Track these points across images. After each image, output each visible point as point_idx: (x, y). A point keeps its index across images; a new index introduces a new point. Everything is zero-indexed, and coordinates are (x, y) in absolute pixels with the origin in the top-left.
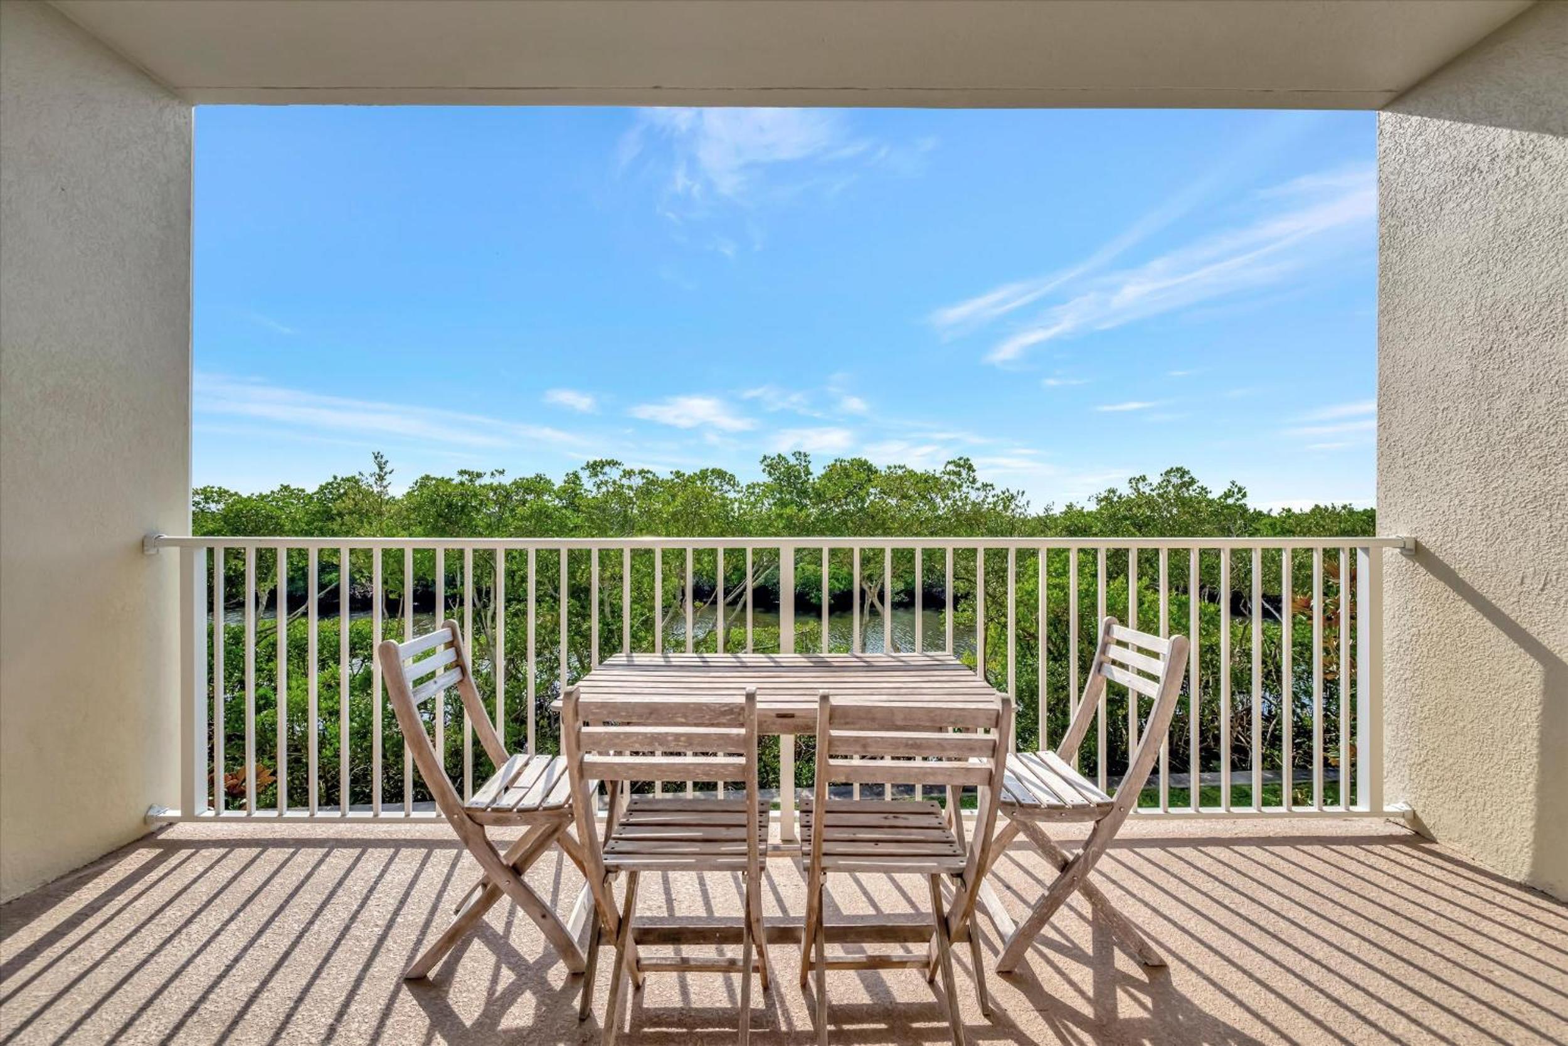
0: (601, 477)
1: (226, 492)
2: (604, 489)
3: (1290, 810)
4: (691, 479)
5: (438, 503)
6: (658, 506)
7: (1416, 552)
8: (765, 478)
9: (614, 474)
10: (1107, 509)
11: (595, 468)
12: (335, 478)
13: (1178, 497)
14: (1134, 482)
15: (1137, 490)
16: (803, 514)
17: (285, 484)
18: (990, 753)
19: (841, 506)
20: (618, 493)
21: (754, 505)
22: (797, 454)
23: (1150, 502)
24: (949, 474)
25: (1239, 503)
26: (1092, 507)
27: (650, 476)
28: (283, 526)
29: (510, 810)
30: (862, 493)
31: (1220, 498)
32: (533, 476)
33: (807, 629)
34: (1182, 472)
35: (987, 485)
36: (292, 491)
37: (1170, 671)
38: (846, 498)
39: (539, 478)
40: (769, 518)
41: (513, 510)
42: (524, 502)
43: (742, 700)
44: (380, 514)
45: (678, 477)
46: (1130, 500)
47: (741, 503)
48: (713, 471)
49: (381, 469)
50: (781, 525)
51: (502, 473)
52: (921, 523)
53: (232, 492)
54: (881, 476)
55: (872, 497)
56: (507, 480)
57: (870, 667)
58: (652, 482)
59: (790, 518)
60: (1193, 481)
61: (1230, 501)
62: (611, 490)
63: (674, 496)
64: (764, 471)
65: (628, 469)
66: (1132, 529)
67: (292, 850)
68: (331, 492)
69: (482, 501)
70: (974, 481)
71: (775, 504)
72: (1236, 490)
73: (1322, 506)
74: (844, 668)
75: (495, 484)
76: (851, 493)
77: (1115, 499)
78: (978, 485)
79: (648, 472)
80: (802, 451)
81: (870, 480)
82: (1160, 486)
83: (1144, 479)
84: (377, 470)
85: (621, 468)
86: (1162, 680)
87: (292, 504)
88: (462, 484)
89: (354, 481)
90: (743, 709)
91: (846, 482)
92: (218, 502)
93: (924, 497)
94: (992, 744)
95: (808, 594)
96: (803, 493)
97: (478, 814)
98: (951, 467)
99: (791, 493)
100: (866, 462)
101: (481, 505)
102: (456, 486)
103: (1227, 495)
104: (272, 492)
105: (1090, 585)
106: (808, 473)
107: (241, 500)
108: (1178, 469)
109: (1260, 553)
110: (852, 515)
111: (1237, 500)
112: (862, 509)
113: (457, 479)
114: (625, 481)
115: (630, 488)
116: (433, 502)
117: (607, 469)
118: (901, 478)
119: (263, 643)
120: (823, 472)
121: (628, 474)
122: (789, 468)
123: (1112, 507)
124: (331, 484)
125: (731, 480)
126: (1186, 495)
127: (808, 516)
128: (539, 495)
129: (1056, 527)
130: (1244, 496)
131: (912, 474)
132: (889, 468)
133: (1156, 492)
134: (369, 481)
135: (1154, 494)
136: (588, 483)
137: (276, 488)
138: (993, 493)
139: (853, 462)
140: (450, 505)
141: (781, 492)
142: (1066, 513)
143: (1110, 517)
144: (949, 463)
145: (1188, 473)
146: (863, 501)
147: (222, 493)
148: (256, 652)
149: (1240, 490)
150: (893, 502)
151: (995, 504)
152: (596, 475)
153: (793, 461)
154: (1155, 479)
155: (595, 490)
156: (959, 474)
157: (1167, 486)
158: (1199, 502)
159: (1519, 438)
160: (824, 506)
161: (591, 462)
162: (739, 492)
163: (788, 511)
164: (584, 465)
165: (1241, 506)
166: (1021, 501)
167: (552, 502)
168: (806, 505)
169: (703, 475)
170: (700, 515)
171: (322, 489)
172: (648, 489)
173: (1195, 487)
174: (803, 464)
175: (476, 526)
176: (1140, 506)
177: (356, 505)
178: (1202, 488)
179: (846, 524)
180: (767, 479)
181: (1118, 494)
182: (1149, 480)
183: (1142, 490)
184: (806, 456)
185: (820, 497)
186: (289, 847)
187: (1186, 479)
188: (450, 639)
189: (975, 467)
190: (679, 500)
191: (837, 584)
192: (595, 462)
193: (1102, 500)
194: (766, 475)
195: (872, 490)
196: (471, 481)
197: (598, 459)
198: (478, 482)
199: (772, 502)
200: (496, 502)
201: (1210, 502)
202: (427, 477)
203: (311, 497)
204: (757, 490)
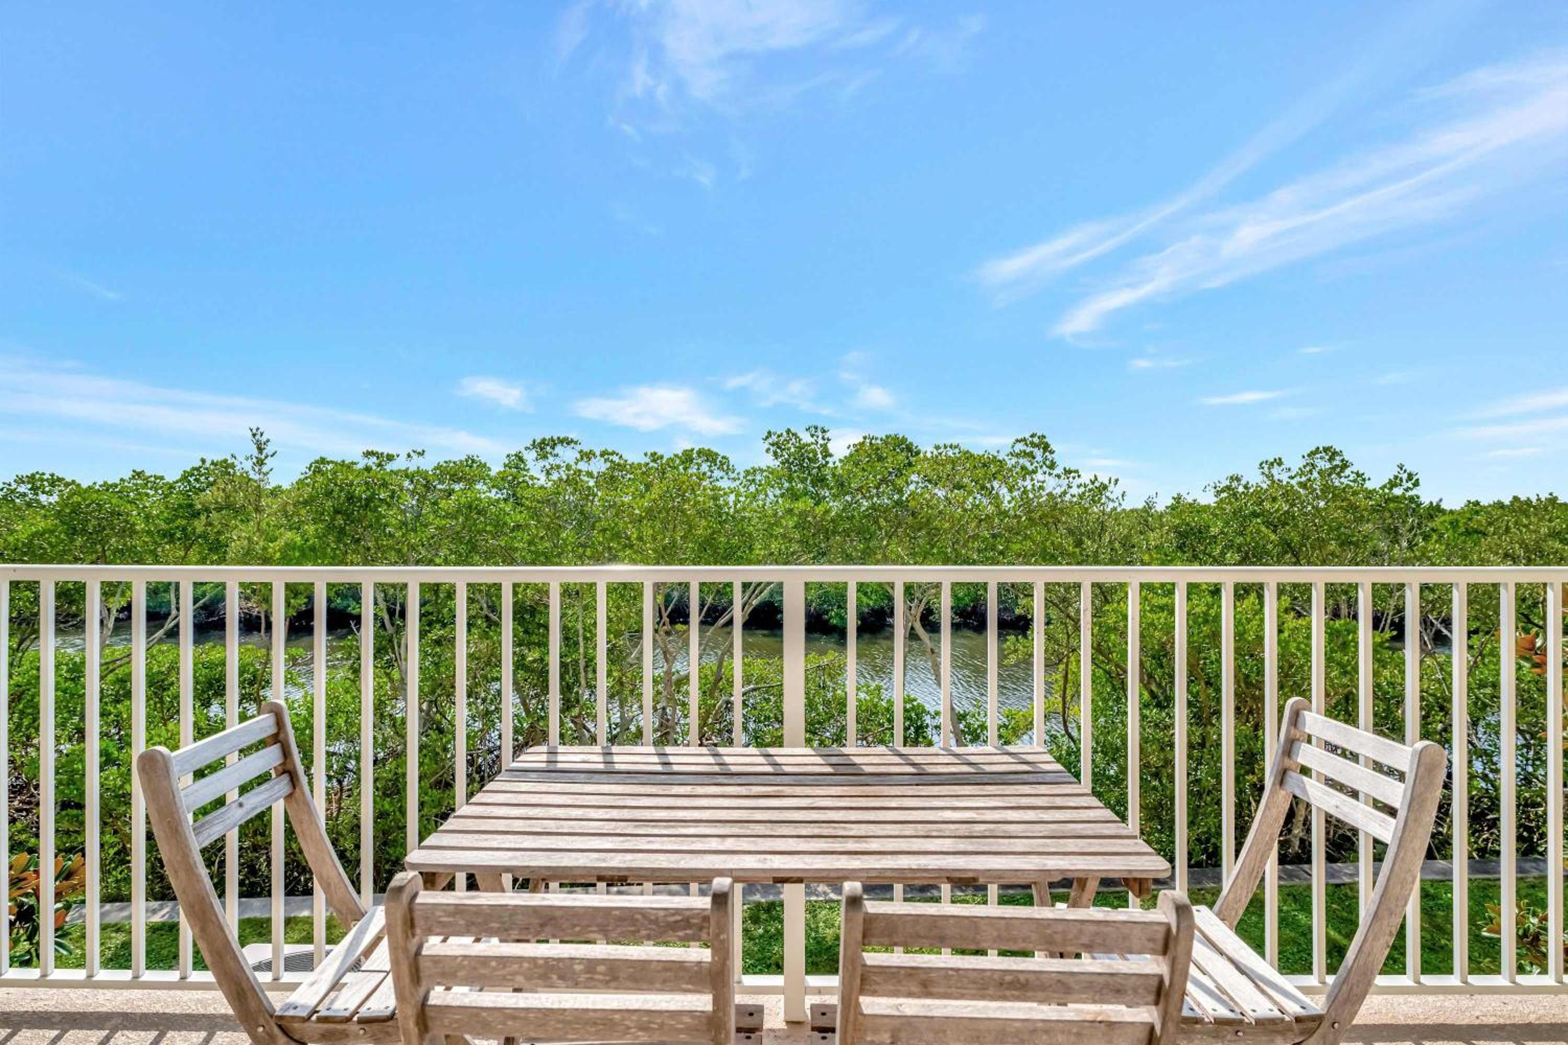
0: (551, 459)
1: (60, 480)
2: (555, 476)
3: (1560, 982)
4: (671, 463)
5: (335, 494)
6: (627, 499)
8: (769, 461)
9: (567, 455)
10: (1231, 503)
11: (544, 447)
12: (203, 461)
13: (1326, 489)
14: (1266, 467)
15: (1270, 476)
16: (819, 510)
17: (138, 470)
18: (1151, 998)
19: (871, 497)
20: (573, 481)
21: (754, 497)
22: (813, 430)
23: (1288, 494)
24: (1018, 455)
25: (1410, 493)
26: (1208, 499)
27: (616, 459)
28: (134, 525)
29: (348, 1020)
30: (900, 482)
31: (1382, 488)
32: (463, 458)
33: (825, 660)
34: (1331, 453)
35: (1070, 472)
36: (147, 479)
37: (1415, 801)
38: (877, 488)
39: (471, 461)
40: (775, 515)
41: (435, 503)
42: (450, 493)
43: (705, 903)
44: (258, 510)
45: (654, 461)
46: (1259, 492)
47: (738, 495)
48: (700, 452)
49: (260, 450)
50: (791, 524)
51: (421, 454)
52: (981, 521)
53: (69, 480)
54: (925, 458)
55: (912, 487)
56: (428, 464)
57: (922, 777)
58: (620, 467)
59: (803, 515)
60: (1345, 465)
61: (1398, 491)
62: (565, 477)
63: (648, 487)
64: (768, 450)
65: (586, 450)
66: (1263, 528)
67: (55, 1033)
68: (197, 480)
69: (393, 492)
70: (1052, 466)
71: (782, 495)
72: (1405, 476)
73: (1523, 498)
74: (882, 778)
75: (413, 468)
76: (884, 480)
77: (1241, 489)
78: (1058, 470)
79: (613, 453)
80: (820, 426)
81: (910, 464)
82: (1302, 473)
83: (1279, 462)
84: (255, 452)
85: (578, 448)
86: (1402, 814)
87: (147, 495)
88: (368, 469)
89: (225, 467)
90: (706, 919)
91: (878, 466)
92: (50, 493)
93: (983, 487)
94: (1155, 983)
95: (827, 612)
96: (820, 481)
97: (296, 1025)
98: (1020, 447)
99: (803, 481)
100: (904, 440)
101: (392, 497)
102: (359, 473)
103: (1393, 484)
104: (122, 480)
105: (1210, 607)
106: (827, 454)
107: (78, 490)
108: (1326, 450)
109: (1512, 589)
110: (887, 510)
111: (1407, 490)
112: (898, 503)
113: (362, 463)
114: (583, 466)
115: (590, 474)
116: (329, 494)
117: (559, 449)
118: (953, 462)
119: (110, 677)
120: (847, 453)
121: (587, 456)
122: (801, 448)
123: (1236, 499)
124: (198, 469)
125: (724, 465)
126: (1337, 484)
127: (827, 512)
128: (471, 482)
129: (1162, 526)
130: (1416, 484)
131: (968, 455)
132: (937, 448)
133: (1298, 479)
134: (244, 466)
135: (1293, 482)
136: (535, 469)
137: (127, 475)
138: (1078, 481)
139: (886, 441)
140: (350, 498)
141: (790, 480)
142: (1173, 508)
143: (1234, 513)
144: (1017, 441)
145: (1339, 453)
146: (900, 491)
147: (55, 481)
148: (102, 691)
149: (1410, 477)
150: (941, 493)
151: (1081, 496)
152: (545, 457)
153: (806, 438)
154: (1295, 462)
155: (543, 477)
156: (1031, 456)
157: (1311, 472)
158: (1355, 493)
160: (848, 498)
161: (538, 441)
162: (734, 479)
163: (800, 505)
164: (529, 443)
165: (1411, 499)
166: (1114, 492)
167: (486, 493)
168: (825, 498)
169: (687, 458)
170: (683, 512)
171: (185, 477)
172: (612, 477)
173: (1347, 472)
174: (821, 442)
175: (386, 525)
176: (1274, 500)
177: (228, 497)
178: (1358, 474)
179: (876, 522)
180: (775, 463)
181: (1243, 482)
182: (1287, 463)
183: (1276, 478)
184: (824, 431)
185: (842, 486)
186: (51, 1027)
187: (1337, 462)
188: (272, 730)
189: (1053, 447)
190: (656, 492)
191: (865, 599)
192: (544, 440)
193: (1223, 491)
194: (770, 456)
195: (914, 477)
196: (380, 465)
197: (548, 437)
198: (389, 467)
199: (778, 492)
200: (413, 493)
201: (1370, 494)
202: (323, 461)
203: (171, 487)
204: (758, 477)
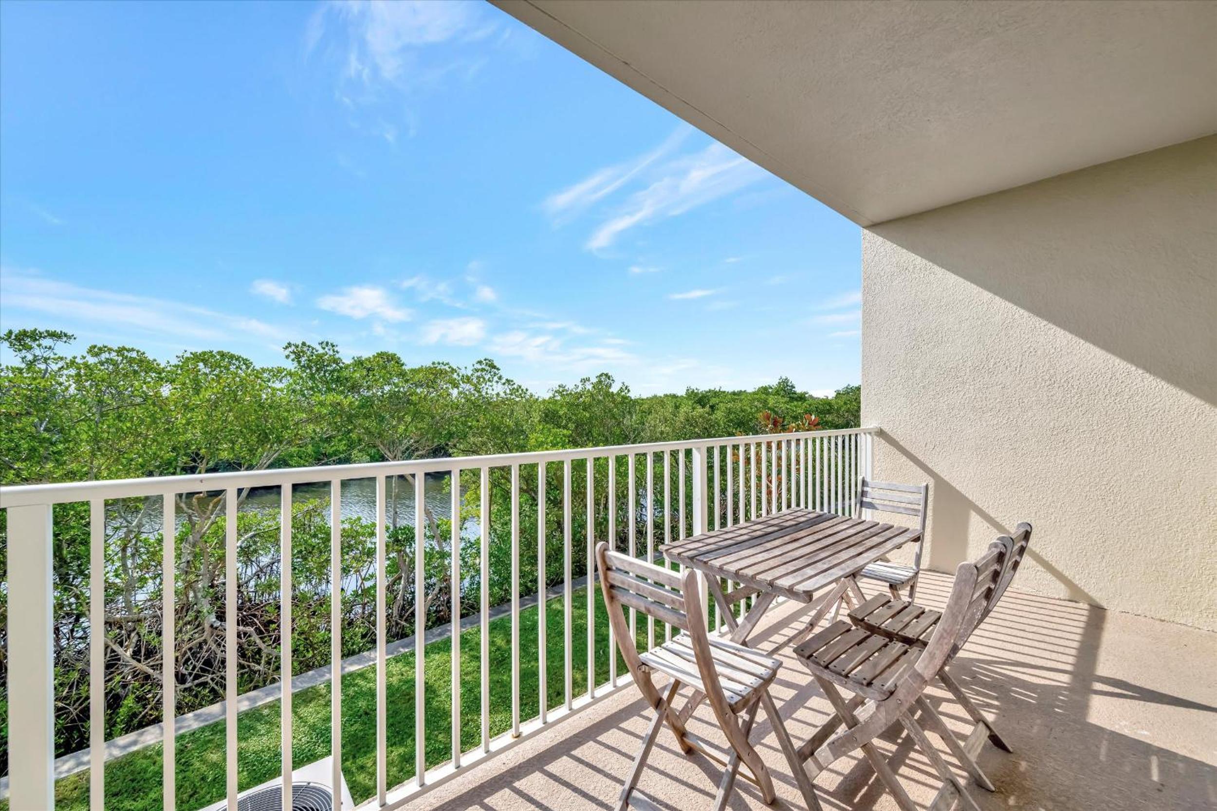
7: (881, 433)
24: (480, 371)
64: (288, 357)
122: (316, 357)
143: (569, 404)
153: (319, 350)
159: (924, 387)
174: (331, 353)
176: (586, 397)
180: (292, 366)
194: (291, 361)
